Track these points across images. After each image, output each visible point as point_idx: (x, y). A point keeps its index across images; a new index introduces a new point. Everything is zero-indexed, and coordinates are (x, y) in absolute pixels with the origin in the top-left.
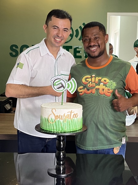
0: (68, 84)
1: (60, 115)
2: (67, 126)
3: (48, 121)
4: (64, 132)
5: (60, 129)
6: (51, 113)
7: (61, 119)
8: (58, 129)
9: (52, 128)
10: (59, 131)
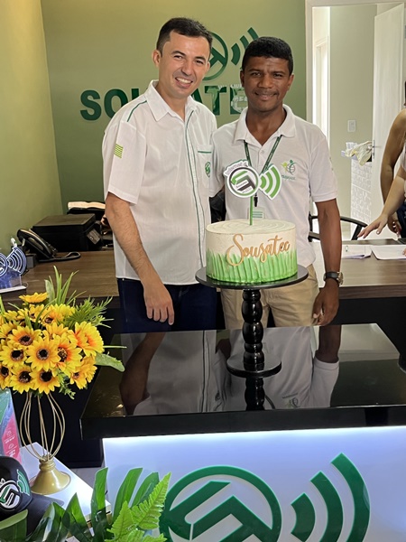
0: (263, 178)
1: (252, 248)
2: (267, 270)
3: (226, 261)
4: (262, 283)
5: (254, 277)
6: (232, 243)
7: (255, 255)
8: (249, 277)
9: (236, 275)
10: (252, 282)
